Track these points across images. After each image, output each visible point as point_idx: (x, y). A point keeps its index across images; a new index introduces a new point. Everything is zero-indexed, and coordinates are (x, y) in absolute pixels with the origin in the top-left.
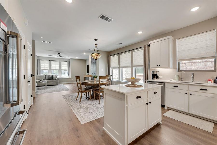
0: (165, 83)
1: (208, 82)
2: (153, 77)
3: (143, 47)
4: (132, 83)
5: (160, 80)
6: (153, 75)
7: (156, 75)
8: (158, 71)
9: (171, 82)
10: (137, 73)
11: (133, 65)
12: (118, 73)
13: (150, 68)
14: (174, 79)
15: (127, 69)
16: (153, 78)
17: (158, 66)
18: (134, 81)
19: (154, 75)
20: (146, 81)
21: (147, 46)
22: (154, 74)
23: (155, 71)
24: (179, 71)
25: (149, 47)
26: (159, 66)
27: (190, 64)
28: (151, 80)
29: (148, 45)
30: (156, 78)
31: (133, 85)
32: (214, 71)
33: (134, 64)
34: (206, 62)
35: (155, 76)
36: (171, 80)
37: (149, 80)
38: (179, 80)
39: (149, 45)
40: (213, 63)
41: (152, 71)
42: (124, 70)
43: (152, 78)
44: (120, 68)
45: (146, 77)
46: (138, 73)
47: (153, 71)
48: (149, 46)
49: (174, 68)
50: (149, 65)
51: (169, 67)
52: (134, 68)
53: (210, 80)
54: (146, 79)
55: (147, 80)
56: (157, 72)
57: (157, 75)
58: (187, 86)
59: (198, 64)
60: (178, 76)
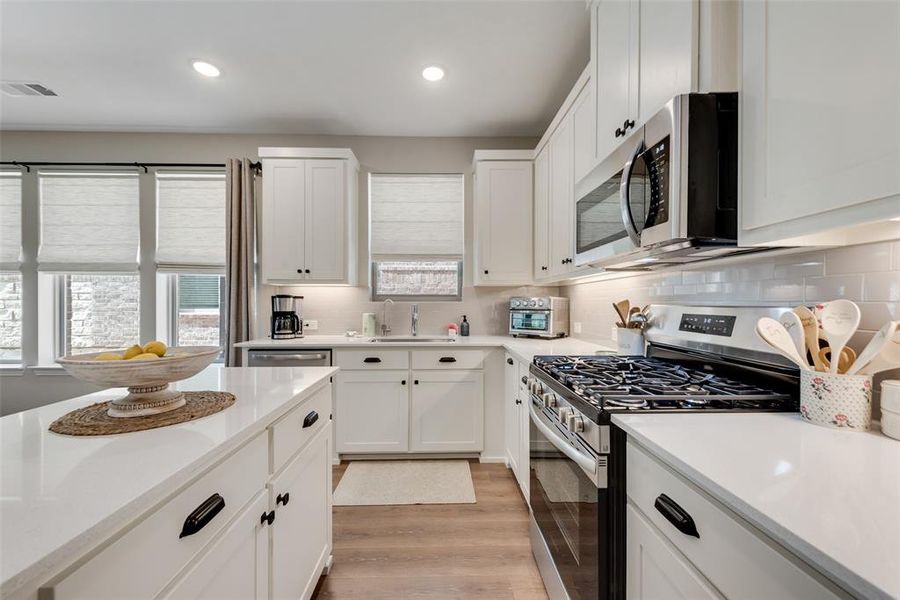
0: (331, 350)
1: (447, 334)
2: (277, 324)
3: (224, 165)
4: (131, 389)
5: (307, 340)
6: (276, 315)
7: (292, 314)
8: (302, 298)
9: (352, 341)
10: (181, 306)
11: (158, 259)
12: (17, 306)
13: (264, 281)
14: (359, 331)
15: (109, 282)
16: (279, 329)
17: (300, 271)
18: (157, 371)
19: (284, 314)
20: (238, 351)
21: (247, 168)
22: (283, 310)
23: (289, 297)
24: (375, 297)
25: (259, 174)
26: (307, 271)
27: (390, 275)
28: (268, 342)
29: (252, 166)
30: (292, 328)
31: (154, 403)
32: (458, 298)
33: (164, 250)
34: (423, 272)
35: (285, 320)
36: (351, 333)
37: (255, 343)
38: (376, 332)
39: (259, 166)
40: (456, 275)
41: (273, 298)
42: (82, 289)
43: (273, 333)
44: (41, 274)
45: (237, 324)
46: (189, 307)
47: (279, 296)
48: (256, 167)
49: (360, 285)
50: (258, 267)
51: (347, 283)
52: (162, 279)
53: (452, 327)
54: (238, 340)
55: (243, 344)
56: (297, 300)
57: (297, 314)
58: (406, 353)
59: (407, 276)
60: (374, 317)
